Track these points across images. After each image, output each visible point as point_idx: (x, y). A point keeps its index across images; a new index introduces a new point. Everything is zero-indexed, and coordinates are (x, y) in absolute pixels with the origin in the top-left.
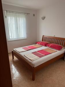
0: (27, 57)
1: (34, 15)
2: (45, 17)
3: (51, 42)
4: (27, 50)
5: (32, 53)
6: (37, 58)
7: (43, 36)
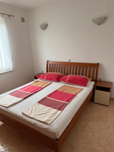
0: (31, 116)
1: (23, 20)
2: (47, 25)
3: (64, 72)
4: (25, 99)
5: (39, 102)
6: (56, 113)
7: (48, 61)
